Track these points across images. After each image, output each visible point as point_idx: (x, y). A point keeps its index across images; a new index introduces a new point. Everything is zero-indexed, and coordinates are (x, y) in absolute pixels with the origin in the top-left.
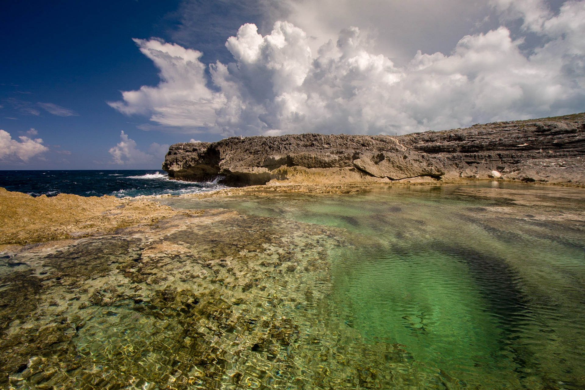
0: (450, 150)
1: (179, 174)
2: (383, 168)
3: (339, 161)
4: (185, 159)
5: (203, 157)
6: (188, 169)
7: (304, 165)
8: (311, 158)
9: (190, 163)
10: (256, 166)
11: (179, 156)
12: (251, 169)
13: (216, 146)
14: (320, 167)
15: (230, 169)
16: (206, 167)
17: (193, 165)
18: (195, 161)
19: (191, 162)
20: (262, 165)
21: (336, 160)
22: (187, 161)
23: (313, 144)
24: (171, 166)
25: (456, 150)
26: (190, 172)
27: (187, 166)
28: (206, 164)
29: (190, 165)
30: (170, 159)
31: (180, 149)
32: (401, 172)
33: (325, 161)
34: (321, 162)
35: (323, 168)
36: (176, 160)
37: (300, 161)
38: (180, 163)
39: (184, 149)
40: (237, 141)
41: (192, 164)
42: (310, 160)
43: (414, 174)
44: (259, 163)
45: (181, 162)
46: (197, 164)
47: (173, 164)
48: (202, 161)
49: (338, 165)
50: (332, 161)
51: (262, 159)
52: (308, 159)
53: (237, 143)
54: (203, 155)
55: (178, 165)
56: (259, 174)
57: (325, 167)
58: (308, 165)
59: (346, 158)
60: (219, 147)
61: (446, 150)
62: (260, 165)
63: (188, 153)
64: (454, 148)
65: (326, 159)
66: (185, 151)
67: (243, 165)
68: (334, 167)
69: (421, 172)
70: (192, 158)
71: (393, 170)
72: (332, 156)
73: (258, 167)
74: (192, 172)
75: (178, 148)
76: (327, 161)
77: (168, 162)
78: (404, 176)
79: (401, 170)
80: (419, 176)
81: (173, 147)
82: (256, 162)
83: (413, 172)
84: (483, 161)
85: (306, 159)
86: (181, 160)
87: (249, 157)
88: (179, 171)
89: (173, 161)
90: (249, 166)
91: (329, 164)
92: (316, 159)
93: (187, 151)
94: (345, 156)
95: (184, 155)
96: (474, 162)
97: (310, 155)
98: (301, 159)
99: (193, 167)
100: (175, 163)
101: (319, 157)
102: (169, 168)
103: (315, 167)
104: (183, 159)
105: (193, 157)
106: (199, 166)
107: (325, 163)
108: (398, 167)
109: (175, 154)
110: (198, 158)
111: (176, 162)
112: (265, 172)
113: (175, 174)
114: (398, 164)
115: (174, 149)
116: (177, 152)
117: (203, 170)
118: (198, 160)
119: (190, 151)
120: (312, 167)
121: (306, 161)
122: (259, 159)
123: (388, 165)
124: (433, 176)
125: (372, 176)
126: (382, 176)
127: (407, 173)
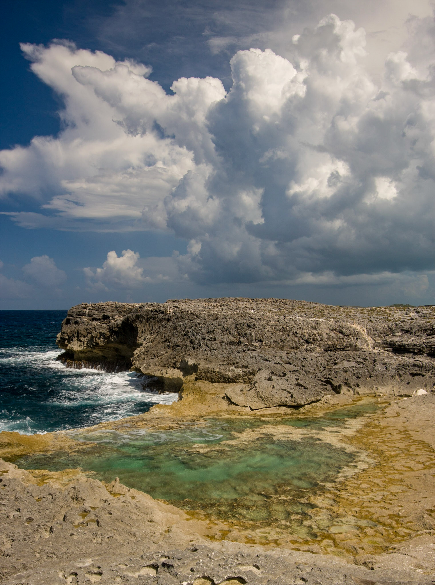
0: (416, 351)
1: (81, 355)
2: (249, 398)
3: (243, 376)
4: (91, 333)
5: (116, 333)
6: (94, 349)
7: (207, 379)
8: (214, 372)
9: (98, 341)
10: (172, 367)
11: (81, 328)
12: (164, 372)
13: (134, 321)
14: (223, 382)
15: (141, 369)
16: (120, 346)
17: (101, 344)
18: (105, 338)
19: (99, 339)
20: (178, 366)
21: (239, 375)
22: (92, 337)
23: (240, 342)
24: (69, 342)
25: (423, 352)
26: (97, 352)
27: (92, 344)
28: (121, 343)
29: (97, 344)
30: (69, 331)
31: (84, 314)
32: (262, 402)
33: (228, 376)
34: (224, 378)
35: (227, 383)
36: (78, 333)
37: (204, 375)
38: (82, 339)
39: (89, 315)
40: (161, 316)
41: (101, 342)
42: (213, 374)
43: (273, 404)
44: (175, 363)
45: (84, 337)
46: (108, 342)
47: (72, 340)
48: (114, 339)
49: (242, 381)
50: (236, 377)
51: (179, 359)
52: (211, 373)
53: (161, 320)
54: (116, 329)
55: (81, 341)
56: (173, 378)
57: (229, 382)
58: (212, 379)
59: (250, 373)
60: (138, 321)
61: (411, 350)
62: (176, 365)
63: (94, 323)
64: (420, 350)
65: (230, 374)
66: (90, 318)
67: (157, 364)
68: (238, 382)
69: (279, 403)
70: (100, 333)
71: (257, 400)
72: (236, 370)
73: (174, 368)
74: (100, 354)
75: (80, 314)
76: (230, 376)
77: (66, 336)
78: (263, 406)
79: (263, 400)
80: (277, 406)
81: (73, 312)
82: (173, 361)
83: (272, 402)
84: (429, 374)
85: (209, 373)
86: (85, 334)
87: (166, 352)
88: (81, 352)
89: (73, 335)
90: (164, 366)
91: (232, 379)
92: (219, 373)
93: (94, 319)
94: (249, 371)
95: (89, 327)
96: (419, 374)
97: (214, 369)
98: (204, 373)
99: (102, 346)
100: (76, 338)
101: (222, 371)
102: (67, 345)
103: (218, 382)
104: (88, 333)
105: (102, 331)
106: (110, 345)
107: (229, 378)
108: (261, 397)
109: (77, 323)
110: (108, 334)
111: (78, 337)
112: (179, 378)
113: (76, 356)
114: (261, 395)
115: (74, 314)
116: (80, 321)
117: (117, 350)
118: (109, 337)
119: (99, 320)
120: (216, 382)
121: (209, 375)
122: (175, 358)
123: (253, 395)
124: (289, 407)
125: (237, 405)
126: (246, 405)
127: (267, 403)
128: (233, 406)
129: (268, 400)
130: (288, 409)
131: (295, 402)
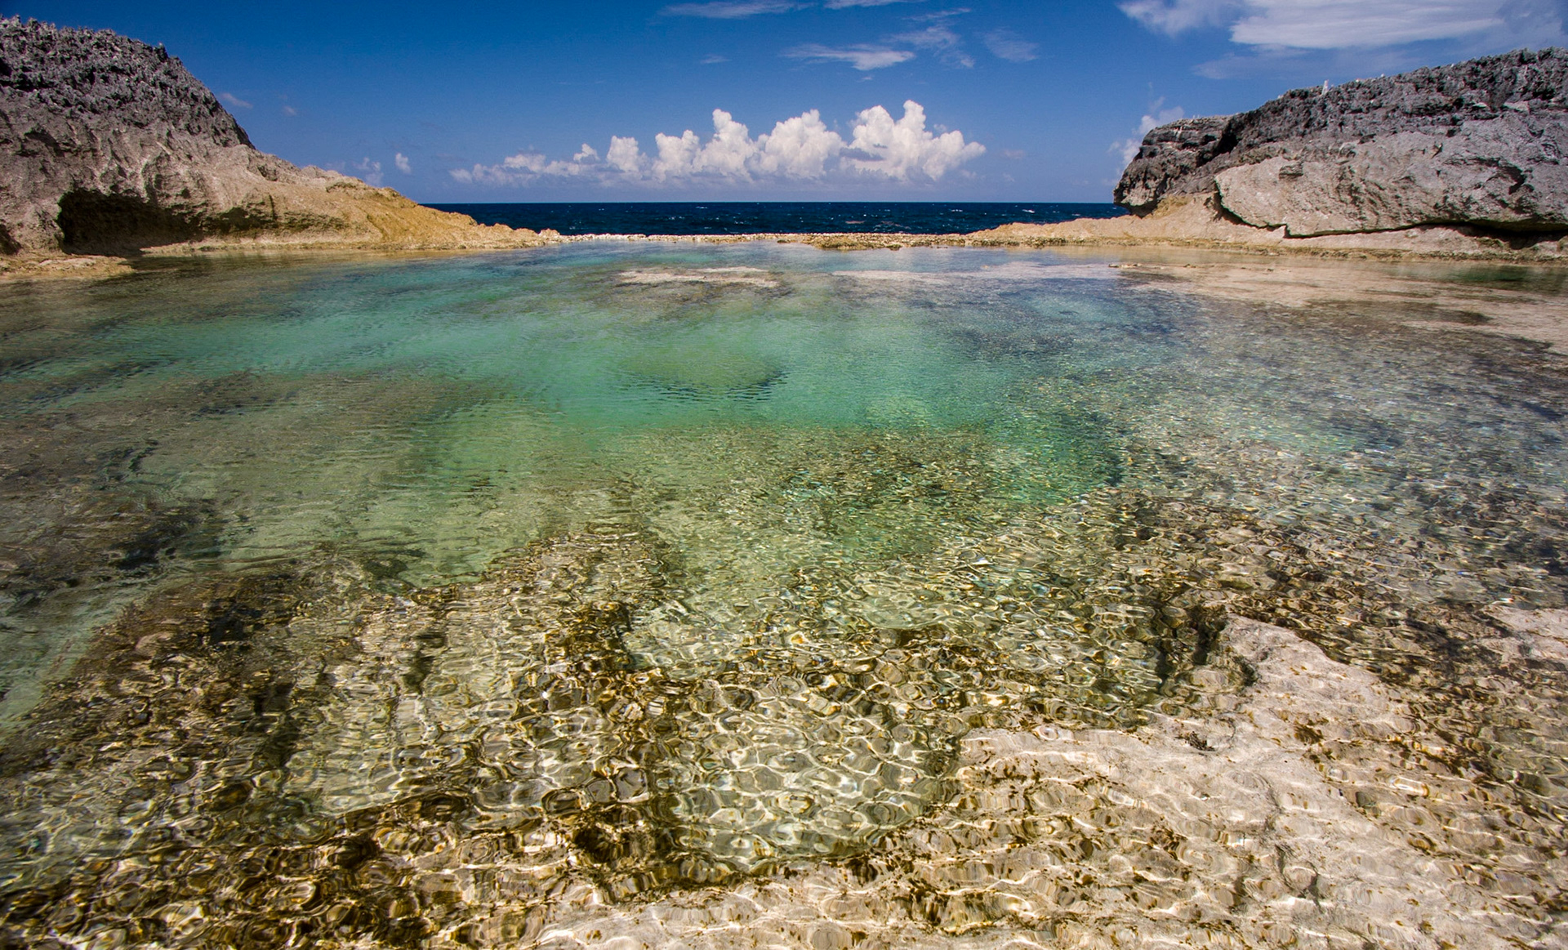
4: (1165, 170)
11: (1154, 162)
22: (1167, 176)
24: (1129, 192)
31: (1172, 138)
36: (1146, 173)
38: (1151, 183)
39: (1181, 140)
45: (1155, 179)
47: (1134, 187)
55: (1147, 187)
63: (1183, 152)
66: (1181, 145)
69: (1430, 212)
70: (1181, 167)
71: (1330, 202)
75: (1165, 138)
78: (1349, 226)
79: (1356, 201)
80: (1414, 225)
86: (1158, 172)
89: (1138, 178)
93: (1185, 146)
95: (1167, 159)
102: (1125, 197)
105: (1185, 163)
109: (1152, 155)
115: (1155, 140)
116: (1158, 150)
119: (1194, 146)
123: (1323, 183)
124: (1480, 229)
125: (1238, 220)
126: (1273, 223)
127: (1368, 214)
128: (1224, 225)
129: (1376, 200)
130: (1468, 239)
131: (1519, 209)
